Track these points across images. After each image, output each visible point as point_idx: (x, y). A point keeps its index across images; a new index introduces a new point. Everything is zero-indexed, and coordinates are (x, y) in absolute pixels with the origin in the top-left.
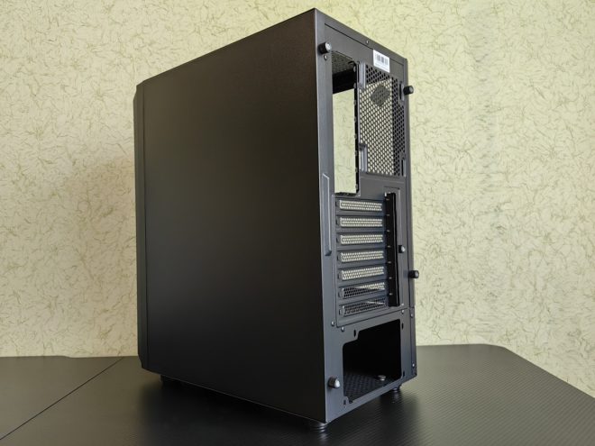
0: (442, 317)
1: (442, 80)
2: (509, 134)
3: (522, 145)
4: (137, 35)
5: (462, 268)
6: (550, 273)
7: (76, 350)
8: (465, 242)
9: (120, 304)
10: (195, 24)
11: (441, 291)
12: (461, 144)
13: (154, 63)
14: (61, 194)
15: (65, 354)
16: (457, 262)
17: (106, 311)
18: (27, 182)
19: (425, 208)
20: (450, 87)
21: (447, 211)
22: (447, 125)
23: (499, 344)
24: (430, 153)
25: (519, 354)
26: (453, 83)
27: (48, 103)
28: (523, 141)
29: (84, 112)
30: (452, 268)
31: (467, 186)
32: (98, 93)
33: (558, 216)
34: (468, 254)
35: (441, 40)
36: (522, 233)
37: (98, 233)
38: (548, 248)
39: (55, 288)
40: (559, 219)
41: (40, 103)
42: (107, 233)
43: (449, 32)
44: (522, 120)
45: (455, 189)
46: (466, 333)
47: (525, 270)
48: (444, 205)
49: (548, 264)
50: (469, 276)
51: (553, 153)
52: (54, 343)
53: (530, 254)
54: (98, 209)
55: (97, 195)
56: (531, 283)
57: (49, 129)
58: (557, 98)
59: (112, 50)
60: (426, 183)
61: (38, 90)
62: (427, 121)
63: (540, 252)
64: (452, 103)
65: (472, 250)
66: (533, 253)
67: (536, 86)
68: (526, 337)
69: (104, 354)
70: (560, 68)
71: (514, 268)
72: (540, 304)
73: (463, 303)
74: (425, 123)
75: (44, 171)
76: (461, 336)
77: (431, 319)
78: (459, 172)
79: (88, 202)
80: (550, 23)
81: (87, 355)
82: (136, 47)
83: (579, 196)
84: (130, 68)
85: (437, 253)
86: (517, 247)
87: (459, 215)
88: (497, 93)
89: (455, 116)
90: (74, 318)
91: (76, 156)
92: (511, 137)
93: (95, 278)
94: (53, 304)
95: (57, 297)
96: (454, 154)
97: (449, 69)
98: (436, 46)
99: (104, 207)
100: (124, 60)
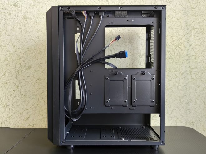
3: (202, 45)
5: (175, 95)
7: (15, 125)
8: (177, 84)
9: (33, 107)
12: (177, 43)
14: (9, 60)
15: (10, 127)
16: (174, 92)
17: (27, 109)
20: (174, 19)
21: (170, 71)
22: (172, 35)
23: (189, 126)
25: (197, 130)
26: (175, 18)
27: (3, 21)
28: (203, 43)
29: (18, 25)
30: (171, 95)
31: (179, 61)
32: (24, 17)
34: (178, 89)
36: (200, 81)
37: (24, 77)
39: (6, 99)
42: (28, 77)
44: (203, 34)
45: (174, 62)
46: (176, 121)
47: (201, 96)
50: (178, 98)
52: (6, 122)
53: (203, 90)
54: (24, 67)
55: (24, 61)
56: (203, 101)
57: (4, 32)
64: (174, 26)
65: (180, 88)
66: (205, 89)
68: (200, 124)
69: (26, 127)
71: (197, 96)
73: (175, 109)
76: (174, 123)
78: (176, 55)
79: (20, 63)
81: (19, 128)
84: (38, 7)
86: (198, 87)
87: (175, 73)
88: (193, 22)
89: (175, 31)
90: (14, 112)
91: (15, 44)
92: (198, 41)
93: (23, 96)
94: (5, 106)
95: (7, 103)
96: (174, 47)
97: (173, 12)
98: (168, 2)
99: (27, 66)
100: (36, 3)
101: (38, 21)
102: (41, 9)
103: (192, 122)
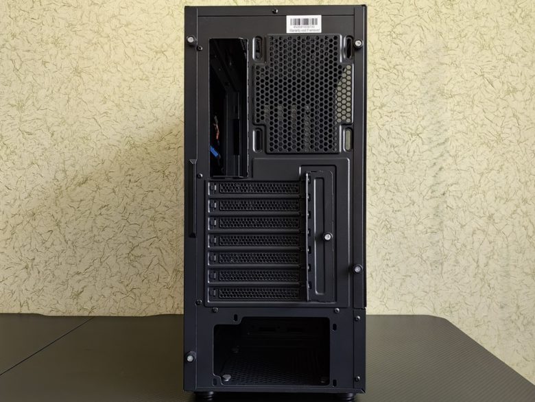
0: (390, 289)
1: (399, 67)
2: (459, 120)
3: (471, 131)
4: (114, 16)
5: (410, 244)
6: (492, 251)
7: (50, 309)
8: (414, 220)
9: (92, 268)
10: (169, 8)
11: (390, 265)
12: (414, 128)
13: (129, 43)
14: (40, 163)
15: (40, 312)
16: (406, 238)
17: (78, 273)
18: (8, 152)
19: (378, 187)
20: (406, 74)
21: (398, 190)
22: (402, 110)
23: (442, 316)
24: (384, 135)
26: (408, 71)
27: (30, 78)
28: (472, 127)
29: (63, 87)
31: (417, 168)
32: (76, 69)
33: (502, 198)
34: (416, 230)
35: (399, 30)
36: (467, 212)
37: (73, 201)
38: (491, 227)
39: (32, 251)
40: (503, 201)
41: (22, 77)
42: (81, 201)
43: (406, 22)
44: (472, 107)
45: (407, 171)
46: (412, 304)
47: (468, 247)
48: (396, 184)
49: (490, 243)
50: (417, 252)
51: (499, 140)
52: (30, 302)
53: (474, 233)
54: (74, 179)
55: (73, 166)
56: (474, 260)
57: (30, 102)
58: (506, 87)
59: (91, 30)
60: (379, 163)
61: (21, 65)
62: (383, 106)
63: (484, 231)
64: (407, 89)
65: (420, 227)
66: (478, 232)
67: (486, 75)
68: (468, 310)
69: (76, 314)
70: (509, 59)
71: (459, 245)
72: (482, 280)
73: (410, 276)
74: (380, 108)
75: (24, 141)
76: (407, 307)
77: (380, 290)
78: (411, 154)
79: (65, 171)
80: (502, 16)
81: (60, 314)
82: (113, 27)
83: (523, 180)
84: (106, 47)
85: (387, 229)
86: (462, 226)
87: (409, 194)
88: (449, 81)
89: (409, 102)
90: (49, 279)
91: (55, 128)
92: (461, 124)
93: (69, 242)
94: (30, 266)
95: (34, 259)
96: (407, 137)
97: (405, 58)
98: (394, 35)
99: (80, 176)
100: (101, 39)
101: (105, 77)
102: (113, 51)
103: (447, 305)
